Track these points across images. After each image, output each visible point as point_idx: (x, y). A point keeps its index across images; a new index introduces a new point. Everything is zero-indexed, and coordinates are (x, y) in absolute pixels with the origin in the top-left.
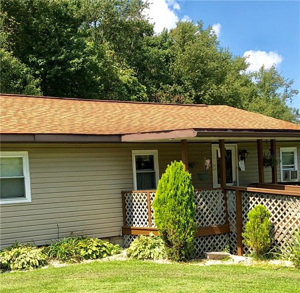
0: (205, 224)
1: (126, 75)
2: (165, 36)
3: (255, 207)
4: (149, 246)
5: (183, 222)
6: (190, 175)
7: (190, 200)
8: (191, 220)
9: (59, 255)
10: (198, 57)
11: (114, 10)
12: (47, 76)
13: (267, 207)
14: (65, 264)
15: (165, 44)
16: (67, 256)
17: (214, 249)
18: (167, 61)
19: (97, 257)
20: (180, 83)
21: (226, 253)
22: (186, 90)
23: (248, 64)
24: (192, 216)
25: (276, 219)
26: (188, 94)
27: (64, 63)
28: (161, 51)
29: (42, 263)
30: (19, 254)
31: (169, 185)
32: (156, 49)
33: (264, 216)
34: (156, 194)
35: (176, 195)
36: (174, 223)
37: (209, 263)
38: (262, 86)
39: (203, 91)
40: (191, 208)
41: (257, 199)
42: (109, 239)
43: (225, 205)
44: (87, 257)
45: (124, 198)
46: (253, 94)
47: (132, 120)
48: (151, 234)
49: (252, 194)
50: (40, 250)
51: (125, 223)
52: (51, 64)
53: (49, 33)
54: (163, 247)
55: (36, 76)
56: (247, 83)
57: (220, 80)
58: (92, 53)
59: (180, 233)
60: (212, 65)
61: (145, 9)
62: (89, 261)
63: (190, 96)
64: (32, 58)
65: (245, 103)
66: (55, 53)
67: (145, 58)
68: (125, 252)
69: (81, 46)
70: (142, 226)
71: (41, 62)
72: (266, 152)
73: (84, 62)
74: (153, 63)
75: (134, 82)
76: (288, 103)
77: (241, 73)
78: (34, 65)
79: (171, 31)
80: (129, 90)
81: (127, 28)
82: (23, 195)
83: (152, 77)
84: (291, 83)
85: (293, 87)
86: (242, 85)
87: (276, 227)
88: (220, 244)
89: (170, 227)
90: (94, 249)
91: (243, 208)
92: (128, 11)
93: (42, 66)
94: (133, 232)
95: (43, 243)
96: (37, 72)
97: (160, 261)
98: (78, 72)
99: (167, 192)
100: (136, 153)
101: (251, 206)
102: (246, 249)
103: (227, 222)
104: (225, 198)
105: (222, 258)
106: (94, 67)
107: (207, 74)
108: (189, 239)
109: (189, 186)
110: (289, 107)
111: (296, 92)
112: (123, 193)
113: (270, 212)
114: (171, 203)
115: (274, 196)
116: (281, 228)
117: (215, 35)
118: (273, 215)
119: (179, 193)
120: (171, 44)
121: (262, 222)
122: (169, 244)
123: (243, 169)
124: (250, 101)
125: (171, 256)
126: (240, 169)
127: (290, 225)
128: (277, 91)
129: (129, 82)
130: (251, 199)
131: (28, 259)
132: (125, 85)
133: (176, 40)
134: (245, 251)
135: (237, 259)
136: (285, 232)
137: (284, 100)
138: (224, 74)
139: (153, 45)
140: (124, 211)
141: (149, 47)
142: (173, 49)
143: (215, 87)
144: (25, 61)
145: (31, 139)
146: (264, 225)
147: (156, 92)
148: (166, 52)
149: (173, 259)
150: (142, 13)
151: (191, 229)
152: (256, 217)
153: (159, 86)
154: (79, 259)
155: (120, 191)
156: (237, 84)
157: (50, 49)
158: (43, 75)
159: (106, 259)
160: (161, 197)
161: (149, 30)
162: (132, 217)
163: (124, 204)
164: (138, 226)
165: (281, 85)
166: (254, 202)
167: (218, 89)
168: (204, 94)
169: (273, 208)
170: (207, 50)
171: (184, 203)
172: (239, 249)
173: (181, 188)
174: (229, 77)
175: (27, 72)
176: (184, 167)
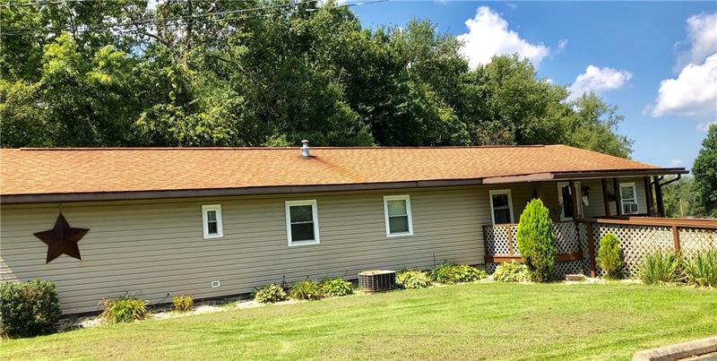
0: (562, 251)
1: (446, 114)
2: (481, 71)
3: (606, 235)
4: (514, 270)
5: (545, 249)
6: (548, 210)
7: (549, 230)
8: (551, 248)
9: (439, 278)
10: (516, 91)
11: (431, 50)
12: (376, 122)
13: (616, 236)
14: (445, 285)
15: (482, 79)
16: (445, 279)
17: (571, 273)
18: (484, 96)
19: (469, 280)
20: (498, 117)
21: (582, 275)
22: (505, 124)
23: (570, 93)
24: (552, 244)
25: (624, 246)
26: (508, 128)
27: (391, 109)
28: (478, 87)
29: (428, 284)
30: (410, 277)
31: (530, 219)
32: (472, 86)
33: (613, 243)
34: (519, 227)
35: (537, 227)
36: (537, 250)
37: (568, 283)
38: (584, 115)
39: (523, 125)
40: (551, 237)
41: (606, 229)
42: (474, 266)
43: (578, 235)
44: (462, 280)
45: (485, 232)
46: (576, 124)
47: (485, 164)
48: (514, 261)
49: (602, 225)
50: (424, 274)
51: (487, 253)
52: (378, 110)
53: (375, 81)
54: (526, 271)
55: (367, 123)
56: (568, 112)
57: (541, 112)
58: (415, 96)
59: (543, 258)
60: (531, 97)
61: (461, 48)
62: (463, 283)
63: (510, 130)
64: (361, 106)
65: (568, 133)
66: (382, 99)
67: (461, 95)
68: (491, 277)
69: (405, 90)
70: (503, 255)
71: (370, 109)
72: (610, 189)
73: (409, 105)
74: (469, 99)
75: (455, 120)
76: (613, 130)
77: (561, 102)
78: (364, 113)
79: (487, 67)
80: (450, 130)
81: (443, 67)
82: (407, 230)
83: (469, 114)
84: (616, 108)
85: (618, 113)
86: (563, 116)
87: (625, 252)
88: (575, 269)
89: (534, 254)
90: (467, 273)
91: (595, 237)
92: (445, 51)
93: (370, 113)
94: (495, 261)
95: (424, 268)
96: (367, 119)
97: (525, 283)
98: (404, 116)
99: (529, 225)
100: (493, 193)
101: (601, 235)
102: (599, 272)
103: (581, 250)
104: (577, 229)
105: (580, 279)
106: (418, 109)
107: (527, 107)
108: (551, 263)
109: (548, 219)
110: (615, 134)
111: (621, 118)
112: (483, 227)
113: (619, 239)
114: (533, 233)
115: (621, 226)
116: (630, 252)
117: (532, 67)
118: (622, 242)
119: (540, 225)
120: (487, 79)
121: (613, 248)
122: (532, 268)
123: (587, 204)
124: (572, 132)
125: (534, 279)
126: (584, 204)
127: (638, 250)
128: (600, 118)
129: (449, 121)
130: (601, 229)
131: (418, 280)
132: (446, 124)
133: (493, 74)
134: (598, 273)
135: (592, 280)
136: (633, 256)
137: (609, 127)
138: (544, 105)
139: (469, 82)
140: (486, 242)
141: (465, 85)
142: (490, 84)
143: (537, 120)
144: (355, 108)
145: (414, 185)
146: (615, 250)
147: (475, 129)
148: (483, 87)
149: (536, 281)
150: (458, 52)
151: (552, 255)
152: (607, 244)
153: (479, 123)
154: (456, 281)
155: (481, 225)
156: (558, 116)
157: (377, 96)
158: (372, 121)
159: (476, 282)
160: (524, 229)
161: (464, 67)
162: (493, 247)
163: (485, 237)
164: (499, 255)
165: (605, 111)
166: (604, 232)
167: (540, 121)
168: (525, 128)
169: (622, 236)
170: (525, 82)
171: (545, 233)
172: (593, 272)
173: (541, 221)
174: (550, 109)
175: (359, 119)
176: (542, 203)
